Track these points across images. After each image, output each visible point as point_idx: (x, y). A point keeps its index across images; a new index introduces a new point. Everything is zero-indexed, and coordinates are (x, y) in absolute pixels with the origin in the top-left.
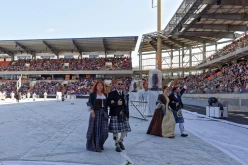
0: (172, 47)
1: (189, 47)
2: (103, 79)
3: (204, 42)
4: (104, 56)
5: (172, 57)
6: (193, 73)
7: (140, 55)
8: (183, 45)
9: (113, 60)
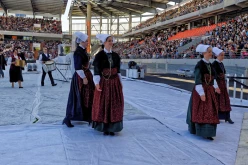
0: (101, 14)
1: (117, 16)
2: (31, 42)
3: (131, 13)
4: (31, 17)
5: (101, 24)
6: (120, 40)
7: (70, 19)
8: (111, 13)
9: (42, 22)
